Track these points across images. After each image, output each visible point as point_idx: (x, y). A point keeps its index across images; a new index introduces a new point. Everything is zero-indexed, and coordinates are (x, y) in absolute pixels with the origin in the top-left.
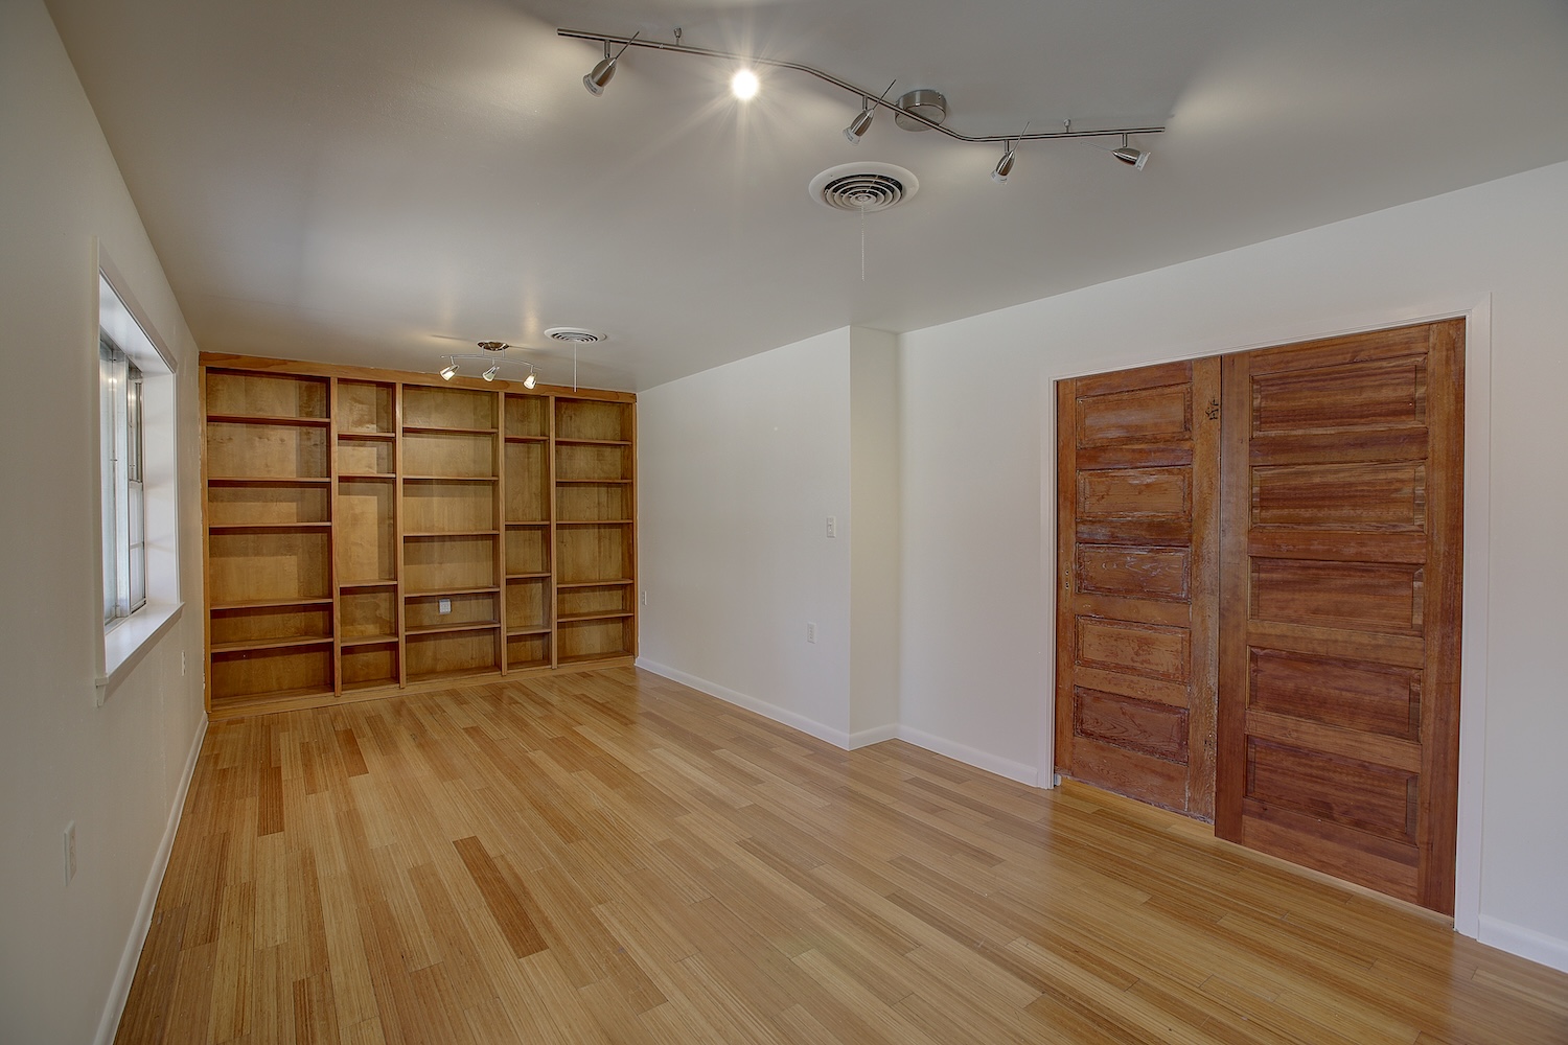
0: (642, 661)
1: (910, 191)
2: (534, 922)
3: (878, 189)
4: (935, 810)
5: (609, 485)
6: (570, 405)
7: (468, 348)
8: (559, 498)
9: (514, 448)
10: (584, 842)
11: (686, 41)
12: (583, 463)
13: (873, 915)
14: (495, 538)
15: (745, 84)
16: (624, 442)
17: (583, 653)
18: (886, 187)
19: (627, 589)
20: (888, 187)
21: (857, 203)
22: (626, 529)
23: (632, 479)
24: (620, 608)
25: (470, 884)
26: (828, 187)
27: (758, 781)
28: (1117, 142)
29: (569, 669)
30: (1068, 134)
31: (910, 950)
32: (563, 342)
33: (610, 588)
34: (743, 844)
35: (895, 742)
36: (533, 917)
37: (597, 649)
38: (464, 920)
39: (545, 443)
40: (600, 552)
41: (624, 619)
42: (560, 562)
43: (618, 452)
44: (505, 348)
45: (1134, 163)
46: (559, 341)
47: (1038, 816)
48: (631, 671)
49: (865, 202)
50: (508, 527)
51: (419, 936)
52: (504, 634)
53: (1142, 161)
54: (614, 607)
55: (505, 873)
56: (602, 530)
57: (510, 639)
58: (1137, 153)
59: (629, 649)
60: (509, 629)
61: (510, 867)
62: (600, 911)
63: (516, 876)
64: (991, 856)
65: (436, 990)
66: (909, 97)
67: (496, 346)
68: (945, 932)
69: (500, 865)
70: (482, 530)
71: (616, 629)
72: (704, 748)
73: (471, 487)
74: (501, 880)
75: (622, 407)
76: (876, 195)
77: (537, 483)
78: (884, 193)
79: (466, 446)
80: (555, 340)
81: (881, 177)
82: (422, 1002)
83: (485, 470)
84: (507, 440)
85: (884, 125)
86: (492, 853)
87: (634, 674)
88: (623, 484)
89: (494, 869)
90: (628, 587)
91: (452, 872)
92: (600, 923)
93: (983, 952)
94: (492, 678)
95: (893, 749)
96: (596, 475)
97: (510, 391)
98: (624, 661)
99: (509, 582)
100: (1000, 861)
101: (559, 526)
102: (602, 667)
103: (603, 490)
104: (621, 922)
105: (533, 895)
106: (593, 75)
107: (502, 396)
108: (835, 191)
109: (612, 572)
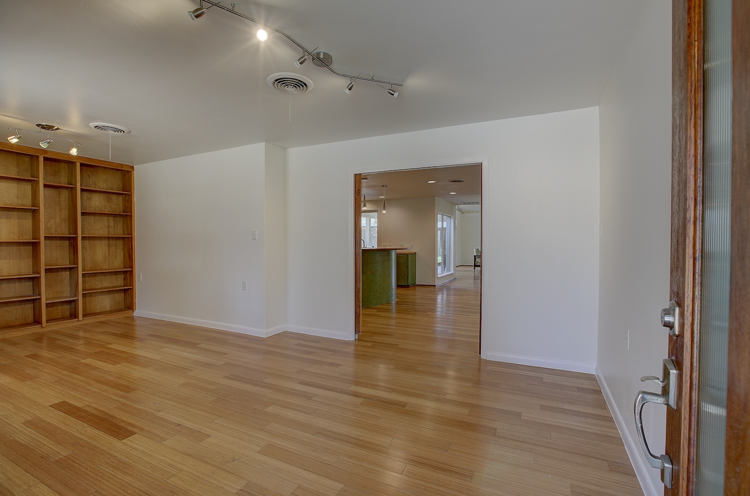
0: (138, 312)
1: (310, 89)
2: (123, 426)
3: (297, 85)
4: (310, 353)
5: (115, 215)
6: (88, 169)
7: (30, 126)
8: (83, 222)
9: (50, 191)
10: (138, 391)
11: (236, 9)
12: (97, 202)
13: (294, 390)
14: (35, 245)
15: (262, 35)
16: (126, 192)
17: (98, 311)
18: (300, 84)
19: (128, 273)
20: (301, 85)
21: (287, 89)
22: (127, 241)
23: (131, 213)
24: (123, 284)
25: (71, 420)
26: (276, 80)
27: (225, 354)
28: (389, 86)
29: (89, 320)
30: (372, 80)
31: (313, 397)
32: (103, 131)
33: (116, 273)
34: (227, 377)
35: (286, 332)
36: (122, 424)
37: (108, 308)
38: (77, 435)
39: (72, 189)
40: (109, 254)
41: (125, 291)
42: (83, 260)
43: (121, 198)
44: (56, 129)
45: (393, 95)
46: (99, 130)
47: (351, 349)
48: (132, 318)
49: (290, 89)
50: (46, 238)
51: (49, 447)
52: (44, 302)
53: (396, 95)
54: (119, 284)
55: (93, 411)
56: (111, 241)
57: (48, 305)
58: (395, 92)
59: (130, 306)
60: (47, 299)
61: (96, 409)
62: (160, 414)
63: (101, 411)
64: (337, 364)
65: (75, 464)
66: (318, 54)
67: (50, 128)
68: (325, 389)
69: (88, 409)
70: (27, 240)
71: (120, 297)
72: (193, 345)
73: (15, 213)
74: (93, 415)
75: (125, 174)
76: (296, 87)
77: (65, 213)
78: (299, 87)
79: (12, 187)
80: (96, 130)
81: (299, 81)
82: (68, 470)
83: (27, 203)
84: (45, 186)
85: (309, 63)
86: (80, 406)
87: (133, 319)
88: (126, 215)
89: (86, 411)
90: (129, 273)
91: (55, 418)
92: (163, 418)
93: (341, 392)
94: (36, 329)
95: (285, 335)
96: (106, 210)
97: (46, 156)
98: (127, 313)
99: (47, 271)
100: (341, 365)
101: (83, 238)
102: (113, 317)
103: (111, 219)
104: (174, 416)
105: (117, 416)
106: (194, 12)
107: (41, 159)
108: (279, 82)
109: (117, 263)
